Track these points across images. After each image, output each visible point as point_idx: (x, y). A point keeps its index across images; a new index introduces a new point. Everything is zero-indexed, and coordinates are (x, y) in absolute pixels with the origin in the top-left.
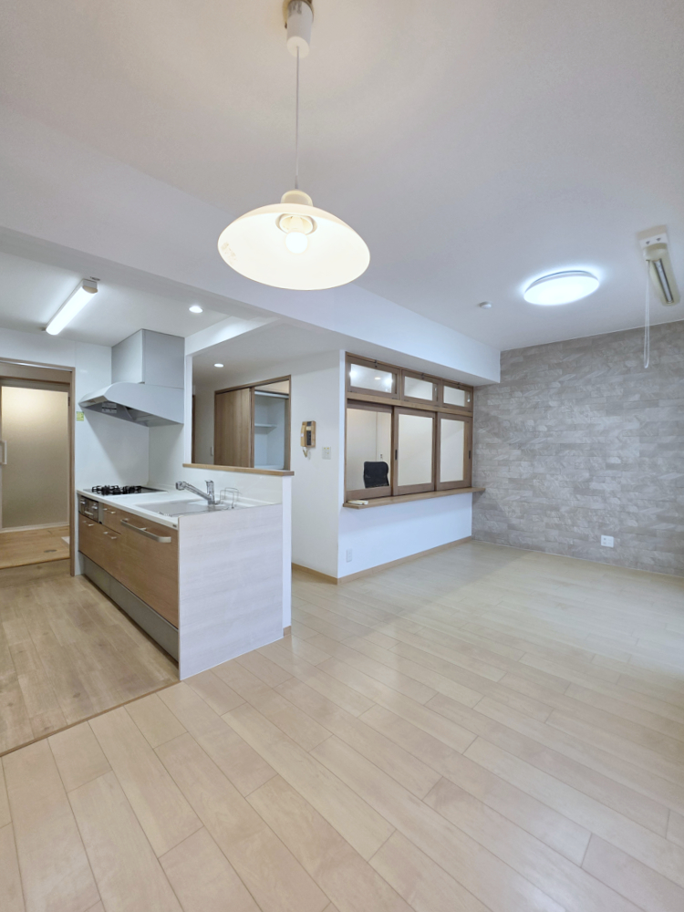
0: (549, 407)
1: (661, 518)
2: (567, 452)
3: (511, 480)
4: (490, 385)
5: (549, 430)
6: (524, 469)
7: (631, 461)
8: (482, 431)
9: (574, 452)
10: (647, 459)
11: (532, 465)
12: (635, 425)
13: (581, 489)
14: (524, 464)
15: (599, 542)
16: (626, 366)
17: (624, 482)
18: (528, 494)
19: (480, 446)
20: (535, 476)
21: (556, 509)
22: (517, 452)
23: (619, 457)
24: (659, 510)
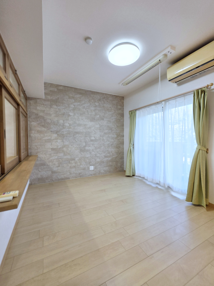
0: (69, 115)
1: (105, 157)
2: (77, 135)
3: (53, 149)
4: (38, 99)
5: (69, 126)
6: (59, 143)
7: (97, 138)
8: (34, 124)
9: (80, 135)
10: (101, 138)
11: (63, 141)
12: (98, 126)
13: (82, 150)
14: (59, 141)
15: (89, 169)
16: (95, 104)
17: (96, 146)
18: (62, 155)
19: (33, 132)
20: (64, 146)
21: (74, 159)
22: (55, 136)
23: (95, 137)
24: (105, 154)
